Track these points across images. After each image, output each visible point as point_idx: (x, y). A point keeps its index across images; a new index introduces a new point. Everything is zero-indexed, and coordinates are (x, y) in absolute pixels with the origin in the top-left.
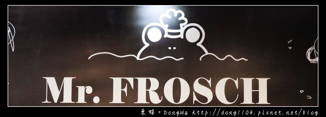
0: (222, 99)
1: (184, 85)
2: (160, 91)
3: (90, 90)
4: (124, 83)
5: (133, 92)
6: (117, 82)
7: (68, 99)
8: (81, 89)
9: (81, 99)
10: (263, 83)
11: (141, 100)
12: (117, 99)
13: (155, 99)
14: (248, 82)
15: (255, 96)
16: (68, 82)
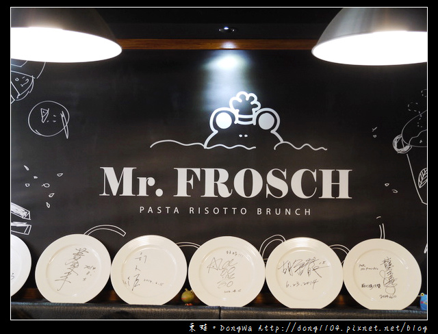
0: (299, 192)
1: (256, 176)
2: (230, 184)
3: (152, 182)
4: (190, 174)
5: (200, 184)
6: (182, 173)
7: (128, 191)
8: (143, 181)
9: (143, 192)
10: (344, 175)
11: (209, 192)
12: (182, 192)
13: (224, 193)
14: (327, 174)
15: (335, 190)
16: (128, 172)
